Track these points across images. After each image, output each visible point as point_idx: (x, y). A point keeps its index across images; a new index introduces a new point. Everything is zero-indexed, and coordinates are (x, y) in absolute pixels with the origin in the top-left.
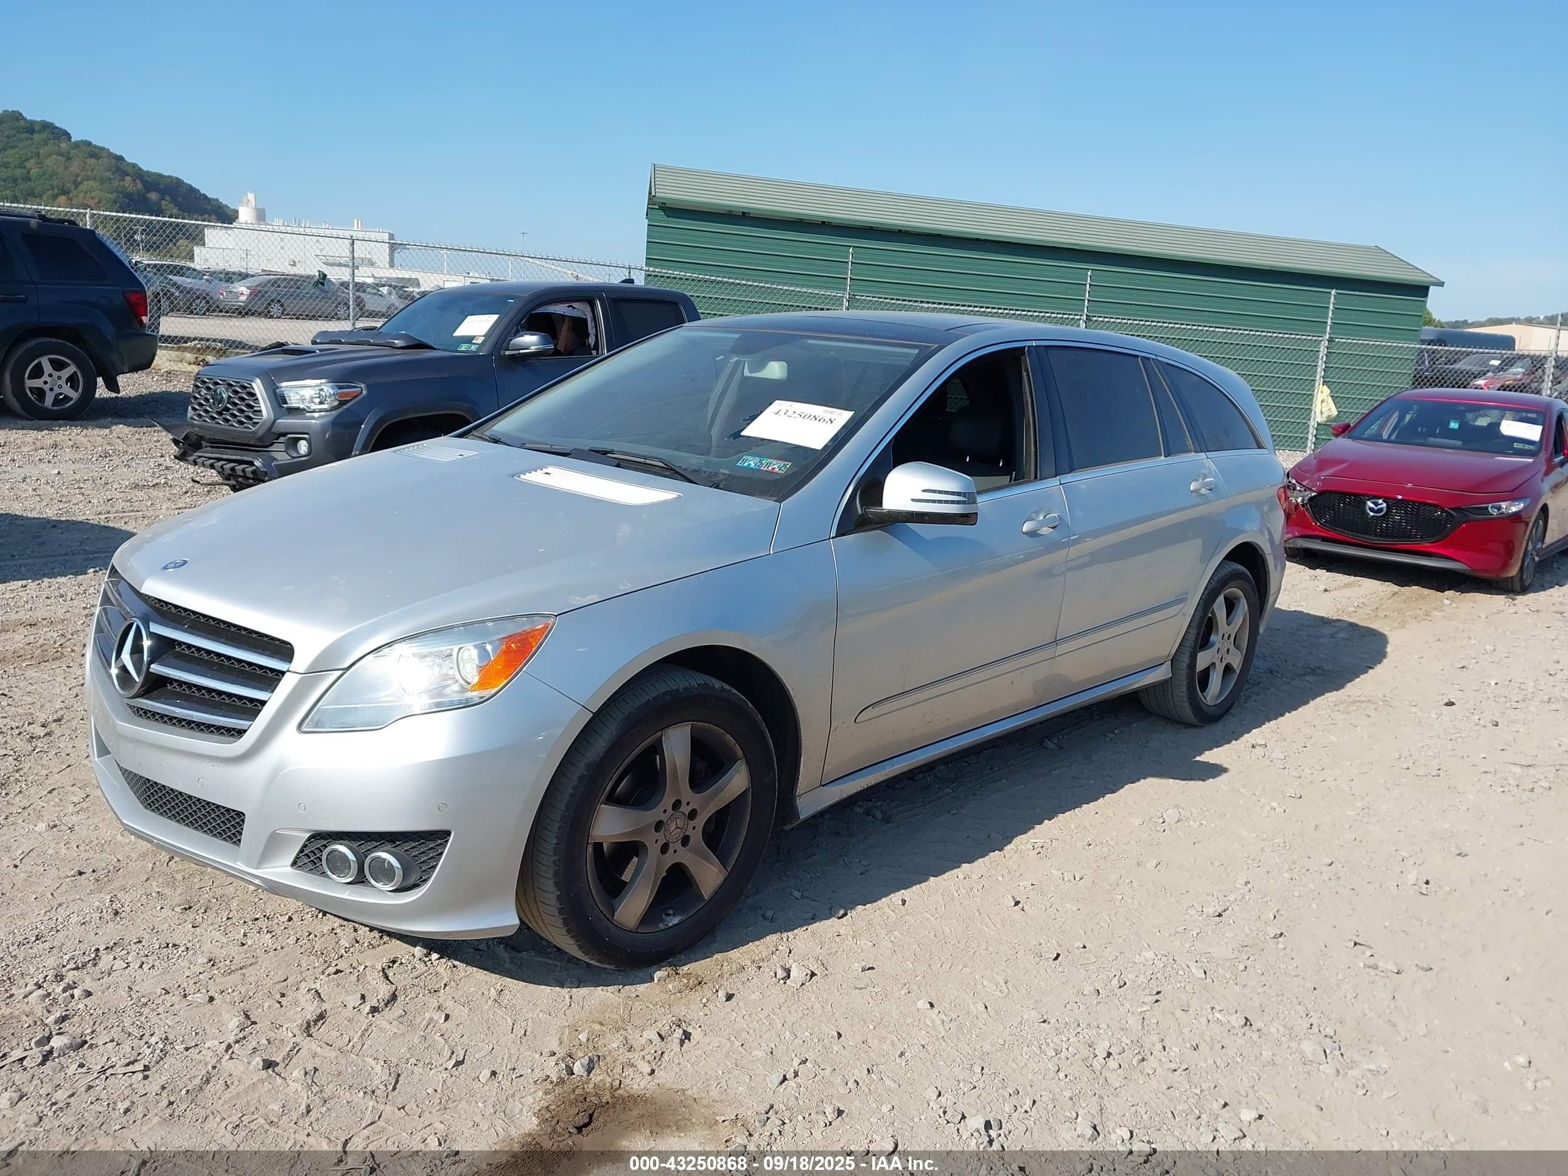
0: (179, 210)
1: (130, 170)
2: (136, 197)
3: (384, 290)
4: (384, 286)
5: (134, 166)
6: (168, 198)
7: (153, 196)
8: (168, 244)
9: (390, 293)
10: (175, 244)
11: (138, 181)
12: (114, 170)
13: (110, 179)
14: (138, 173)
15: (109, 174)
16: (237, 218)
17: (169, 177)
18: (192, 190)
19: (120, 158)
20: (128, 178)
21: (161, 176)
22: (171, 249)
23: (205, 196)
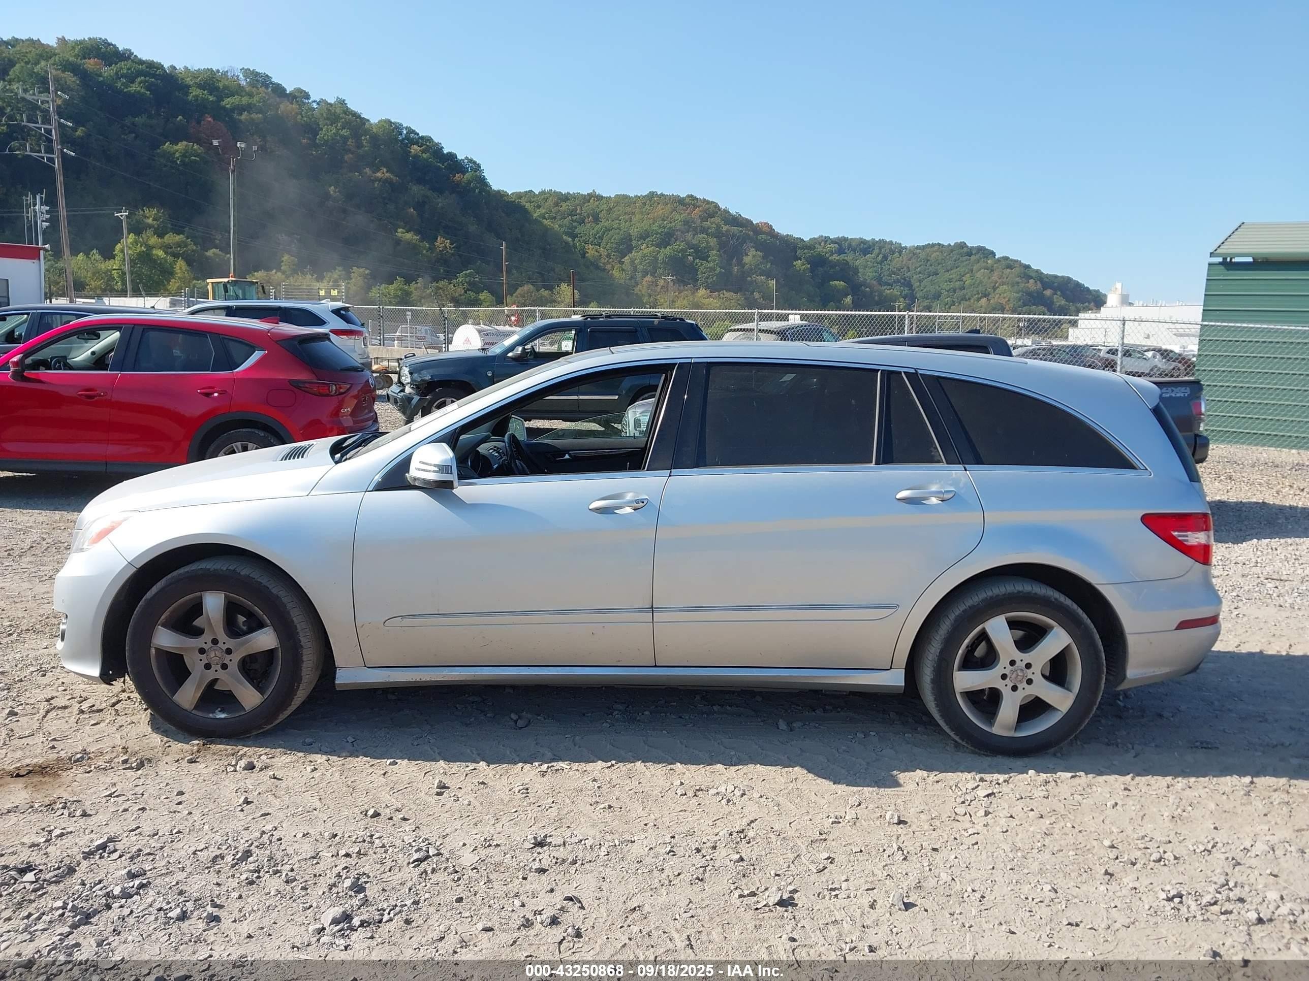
0: (1067, 301)
1: (1033, 275)
2: (1035, 295)
3: (1149, 354)
4: (1148, 350)
5: (1037, 271)
6: (1059, 293)
7: (1048, 292)
8: (1054, 328)
9: (1154, 357)
10: (1059, 328)
11: (1038, 282)
12: (1022, 275)
13: (1018, 283)
14: (1040, 277)
15: (1018, 279)
16: (1105, 303)
17: (1063, 277)
18: (1078, 285)
19: (1028, 267)
20: (1031, 281)
21: (1056, 277)
22: (1056, 331)
23: (1088, 289)
